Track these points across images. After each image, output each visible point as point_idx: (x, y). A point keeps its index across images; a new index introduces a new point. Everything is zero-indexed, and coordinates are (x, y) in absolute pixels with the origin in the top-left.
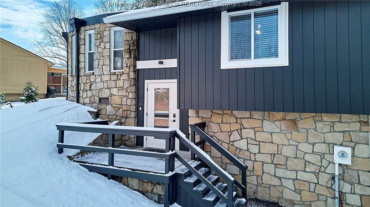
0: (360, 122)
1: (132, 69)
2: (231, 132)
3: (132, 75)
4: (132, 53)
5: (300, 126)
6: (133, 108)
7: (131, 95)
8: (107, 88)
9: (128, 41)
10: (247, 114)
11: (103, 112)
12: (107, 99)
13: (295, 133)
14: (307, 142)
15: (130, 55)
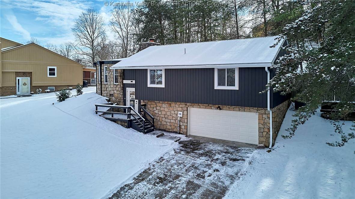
0: (185, 104)
1: (121, 83)
3: (122, 86)
5: (172, 105)
6: (122, 98)
7: (121, 93)
8: (113, 90)
9: (120, 72)
10: (158, 102)
11: (111, 99)
12: (113, 94)
14: (173, 111)
15: (121, 78)
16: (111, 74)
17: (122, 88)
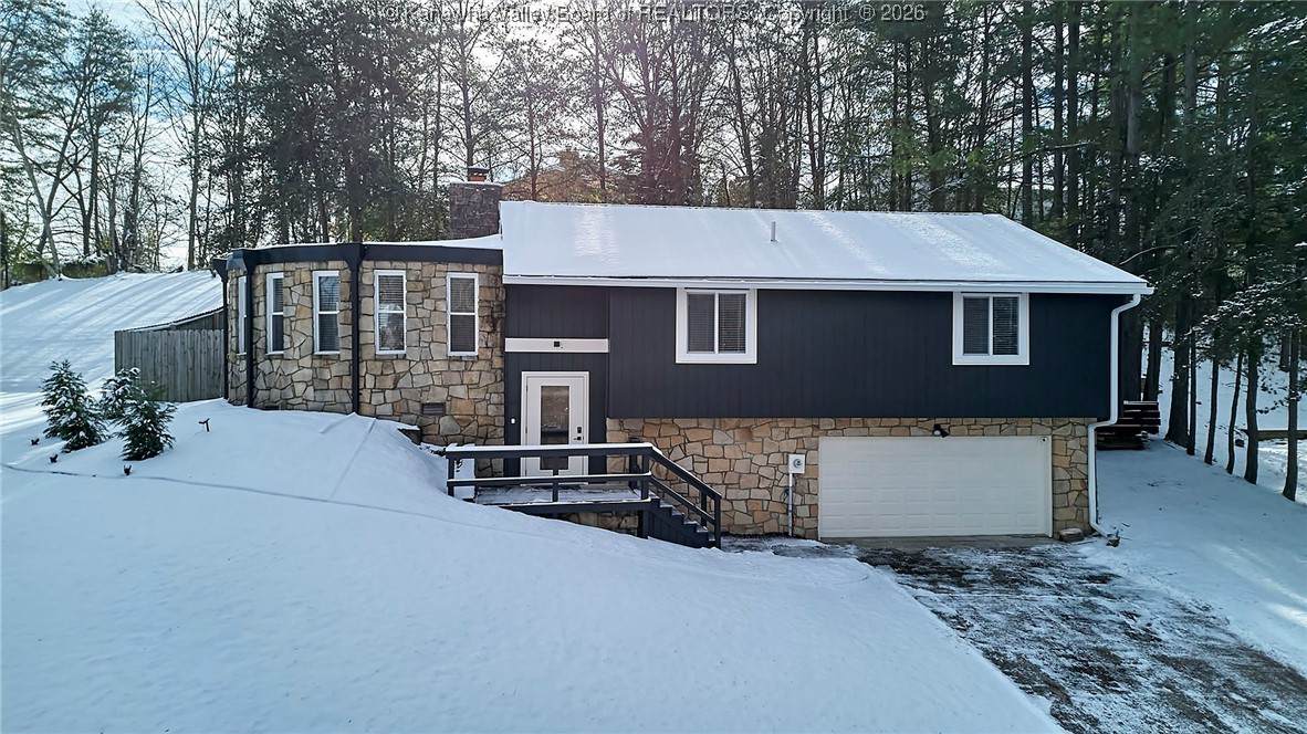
0: (813, 426)
1: (497, 352)
2: (672, 448)
4: (498, 325)
5: (755, 434)
7: (495, 398)
8: (443, 386)
10: (693, 422)
11: (433, 430)
12: (442, 405)
13: (749, 444)
14: (762, 452)
15: (494, 326)
16: (435, 310)
17: (499, 371)
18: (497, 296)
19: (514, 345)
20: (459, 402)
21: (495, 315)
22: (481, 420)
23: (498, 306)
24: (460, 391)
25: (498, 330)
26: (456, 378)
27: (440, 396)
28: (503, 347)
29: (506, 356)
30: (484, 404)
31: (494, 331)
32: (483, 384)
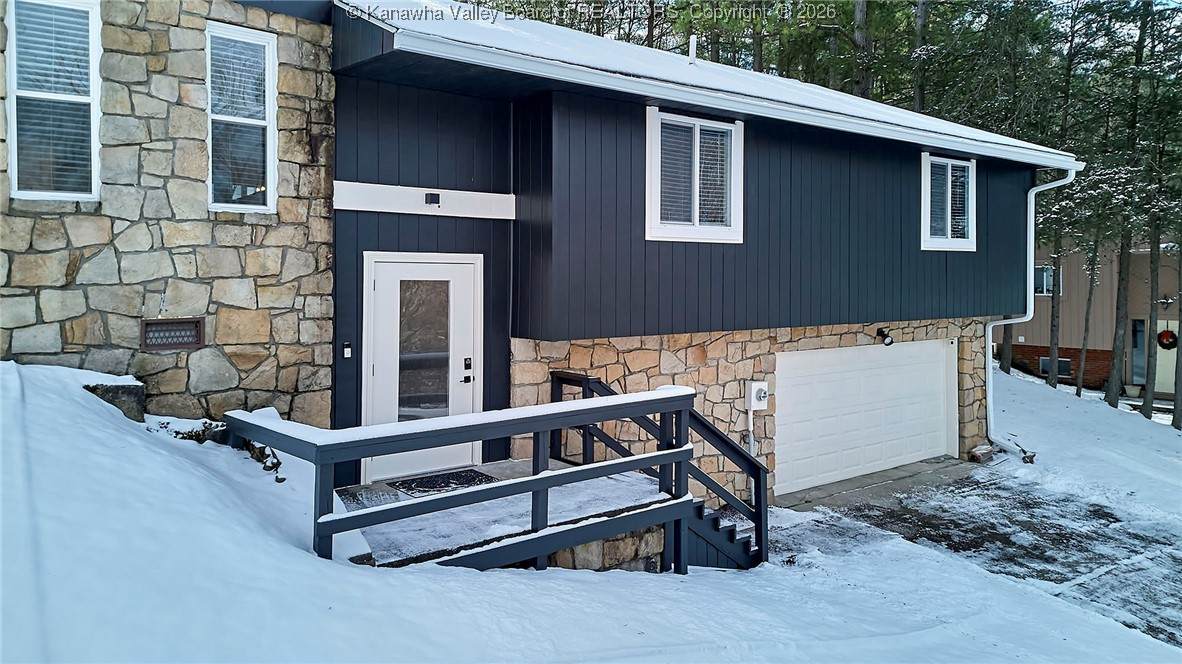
1: (319, 208)
3: (321, 231)
4: (322, 149)
5: (709, 355)
6: (324, 356)
7: (318, 307)
8: (199, 280)
9: (296, 98)
10: (635, 341)
11: (173, 384)
12: (197, 324)
13: (703, 370)
14: (717, 384)
15: (313, 154)
16: (179, 103)
17: (324, 250)
18: (318, 90)
19: (351, 196)
20: (235, 316)
21: (315, 130)
22: (285, 355)
23: (320, 111)
24: (239, 292)
25: (322, 161)
26: (229, 262)
27: (190, 302)
28: (329, 198)
29: (335, 217)
30: (292, 318)
31: (313, 162)
32: (287, 276)
